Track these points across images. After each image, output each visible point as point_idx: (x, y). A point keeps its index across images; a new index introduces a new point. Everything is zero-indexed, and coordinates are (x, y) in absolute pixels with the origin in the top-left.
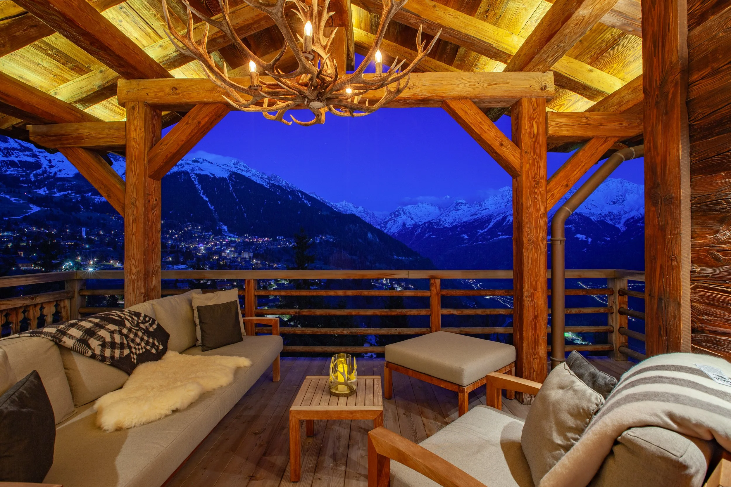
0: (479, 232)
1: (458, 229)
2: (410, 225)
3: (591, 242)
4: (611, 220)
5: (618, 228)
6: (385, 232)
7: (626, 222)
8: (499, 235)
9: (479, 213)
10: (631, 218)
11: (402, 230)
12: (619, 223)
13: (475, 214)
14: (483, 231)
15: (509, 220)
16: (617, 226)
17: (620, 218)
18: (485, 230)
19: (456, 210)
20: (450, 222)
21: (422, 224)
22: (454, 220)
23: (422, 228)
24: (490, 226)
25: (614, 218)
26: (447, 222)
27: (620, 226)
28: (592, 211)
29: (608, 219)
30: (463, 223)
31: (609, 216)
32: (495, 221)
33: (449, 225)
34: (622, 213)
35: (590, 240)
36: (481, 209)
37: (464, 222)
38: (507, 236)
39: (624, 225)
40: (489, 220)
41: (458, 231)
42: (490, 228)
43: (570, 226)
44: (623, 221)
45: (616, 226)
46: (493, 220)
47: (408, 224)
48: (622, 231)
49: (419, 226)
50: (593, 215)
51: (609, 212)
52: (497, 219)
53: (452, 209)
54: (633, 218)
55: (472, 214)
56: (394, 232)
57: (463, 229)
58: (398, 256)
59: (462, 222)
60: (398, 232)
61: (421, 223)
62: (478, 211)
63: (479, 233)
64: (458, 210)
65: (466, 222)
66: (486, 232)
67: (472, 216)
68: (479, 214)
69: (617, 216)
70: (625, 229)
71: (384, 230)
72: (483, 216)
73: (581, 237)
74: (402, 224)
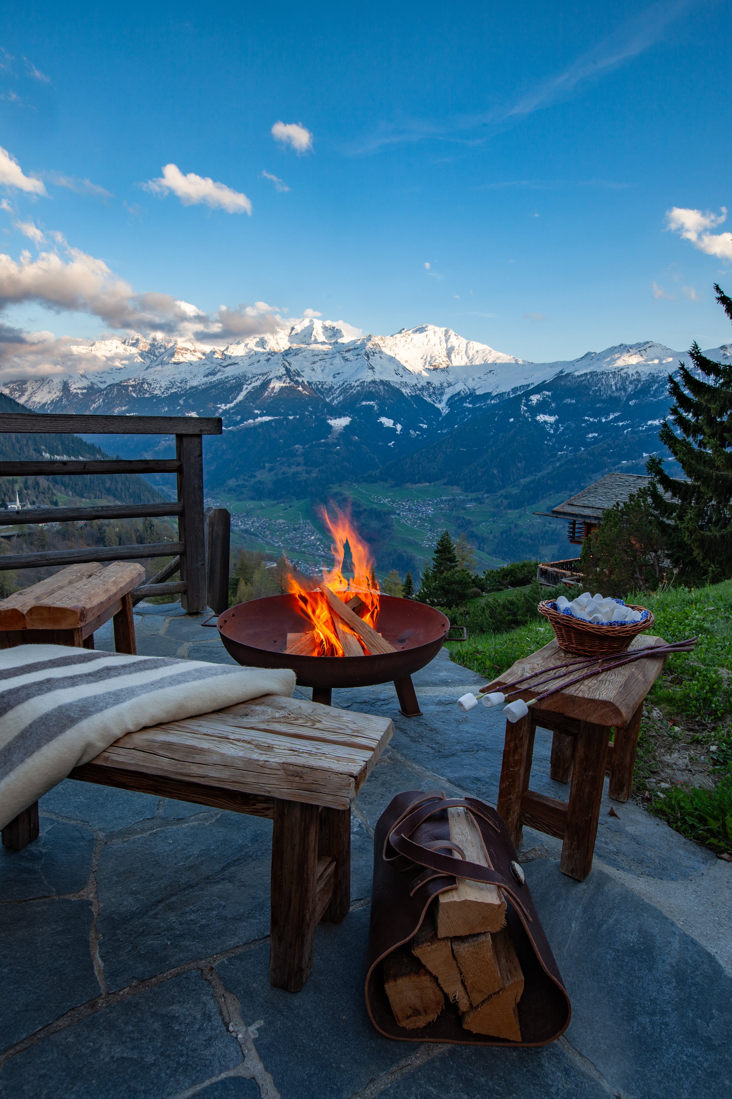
0: (220, 408)
1: (181, 402)
2: (79, 388)
3: (401, 431)
4: (430, 396)
5: (438, 409)
6: (22, 401)
7: (449, 399)
8: (256, 416)
9: (219, 371)
10: (456, 394)
11: (61, 399)
12: (440, 402)
13: (213, 373)
14: (228, 406)
15: (274, 388)
16: (438, 405)
17: (442, 394)
18: (232, 405)
20: (163, 385)
21: (106, 389)
22: (173, 384)
23: (107, 395)
24: (240, 398)
25: (434, 393)
26: (158, 386)
27: (442, 406)
28: (404, 380)
29: (425, 394)
30: (190, 389)
31: (428, 389)
32: (250, 387)
33: (163, 393)
34: (445, 384)
35: (399, 427)
36: (224, 364)
37: (192, 388)
38: (270, 418)
39: (447, 404)
40: (238, 387)
41: (179, 405)
42: (241, 402)
43: (372, 403)
44: (445, 398)
45: (436, 405)
46: (245, 386)
47: (73, 386)
48: (444, 415)
49: (100, 390)
50: (406, 385)
51: (428, 383)
52: (253, 385)
53: (167, 360)
54: (459, 393)
55: (207, 371)
56: (44, 401)
57: (190, 401)
58: (52, 454)
59: (188, 387)
60: (52, 402)
61: (103, 386)
62: (219, 367)
63: (221, 411)
65: (196, 387)
66: (233, 408)
67: (206, 376)
68: (220, 373)
69: (439, 389)
70: (447, 412)
71: (20, 396)
72: (227, 378)
73: (387, 422)
74: (60, 387)
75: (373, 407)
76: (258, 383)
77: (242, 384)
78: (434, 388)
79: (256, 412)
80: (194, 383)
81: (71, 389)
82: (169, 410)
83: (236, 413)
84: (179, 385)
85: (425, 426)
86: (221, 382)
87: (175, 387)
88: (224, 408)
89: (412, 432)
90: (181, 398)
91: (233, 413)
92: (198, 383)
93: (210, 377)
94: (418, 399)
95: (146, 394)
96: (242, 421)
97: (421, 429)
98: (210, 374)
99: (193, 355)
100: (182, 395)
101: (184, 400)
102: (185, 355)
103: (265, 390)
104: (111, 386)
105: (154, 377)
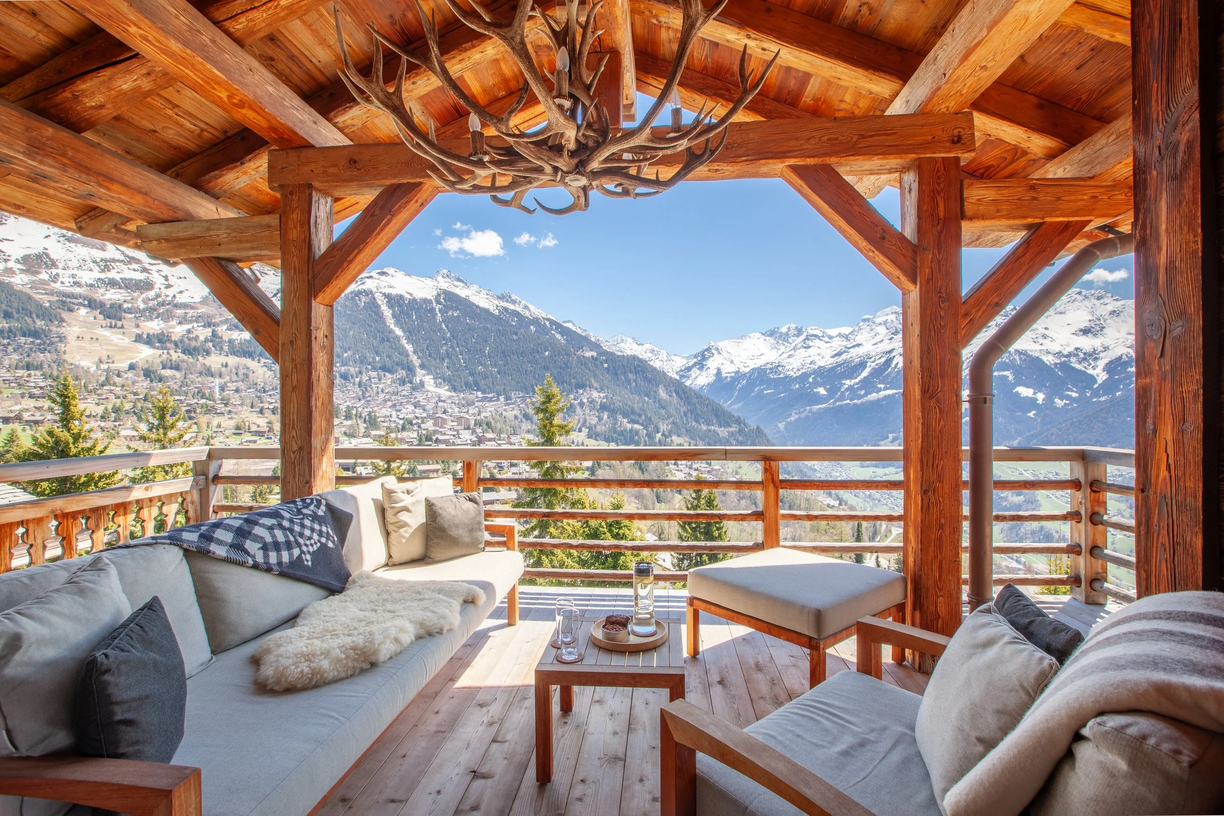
0: (845, 384)
2: (729, 373)
3: (1043, 400)
4: (1079, 362)
5: (1092, 377)
7: (1107, 365)
8: (880, 390)
9: (845, 352)
10: (1116, 359)
11: (715, 382)
12: (1095, 368)
13: (839, 355)
14: (853, 382)
15: (897, 364)
16: (1091, 373)
17: (1096, 360)
18: (857, 380)
19: (805, 348)
21: (749, 372)
22: (803, 365)
24: (865, 374)
25: (1085, 359)
26: (791, 367)
27: (1097, 373)
29: (1073, 359)
30: (818, 369)
31: (1075, 356)
32: (873, 364)
33: (795, 373)
34: (1100, 349)
35: (1040, 397)
36: (849, 346)
37: (820, 367)
38: (894, 391)
39: (1103, 370)
40: (862, 365)
41: (809, 383)
42: (865, 378)
43: (1006, 373)
44: (1102, 363)
45: (1088, 372)
46: (869, 364)
47: (725, 372)
48: (1099, 382)
49: (744, 374)
50: (1047, 353)
51: (1077, 349)
52: (877, 362)
53: (799, 346)
54: (1120, 358)
55: (834, 353)
56: (702, 384)
57: (819, 378)
59: (816, 368)
60: (708, 384)
61: (746, 370)
63: (846, 386)
64: (809, 347)
65: (824, 367)
66: (857, 384)
67: (833, 357)
68: (845, 354)
69: (1091, 355)
70: (1104, 378)
71: (686, 381)
72: (852, 357)
73: (1025, 392)
74: (715, 372)
75: (1006, 377)
76: (883, 360)
77: (867, 362)
78: (1085, 354)
79: (879, 386)
80: (822, 363)
81: (723, 374)
82: (800, 387)
83: (859, 389)
84: (808, 366)
85: (1074, 395)
86: (845, 362)
87: (805, 367)
88: (849, 384)
89: (1057, 400)
90: (810, 377)
91: (858, 388)
92: (825, 364)
94: (1065, 367)
95: (781, 374)
96: (866, 394)
97: (1068, 397)
98: (836, 355)
99: (821, 340)
100: (812, 374)
101: (814, 378)
103: (889, 366)
104: (754, 370)
105: (788, 360)
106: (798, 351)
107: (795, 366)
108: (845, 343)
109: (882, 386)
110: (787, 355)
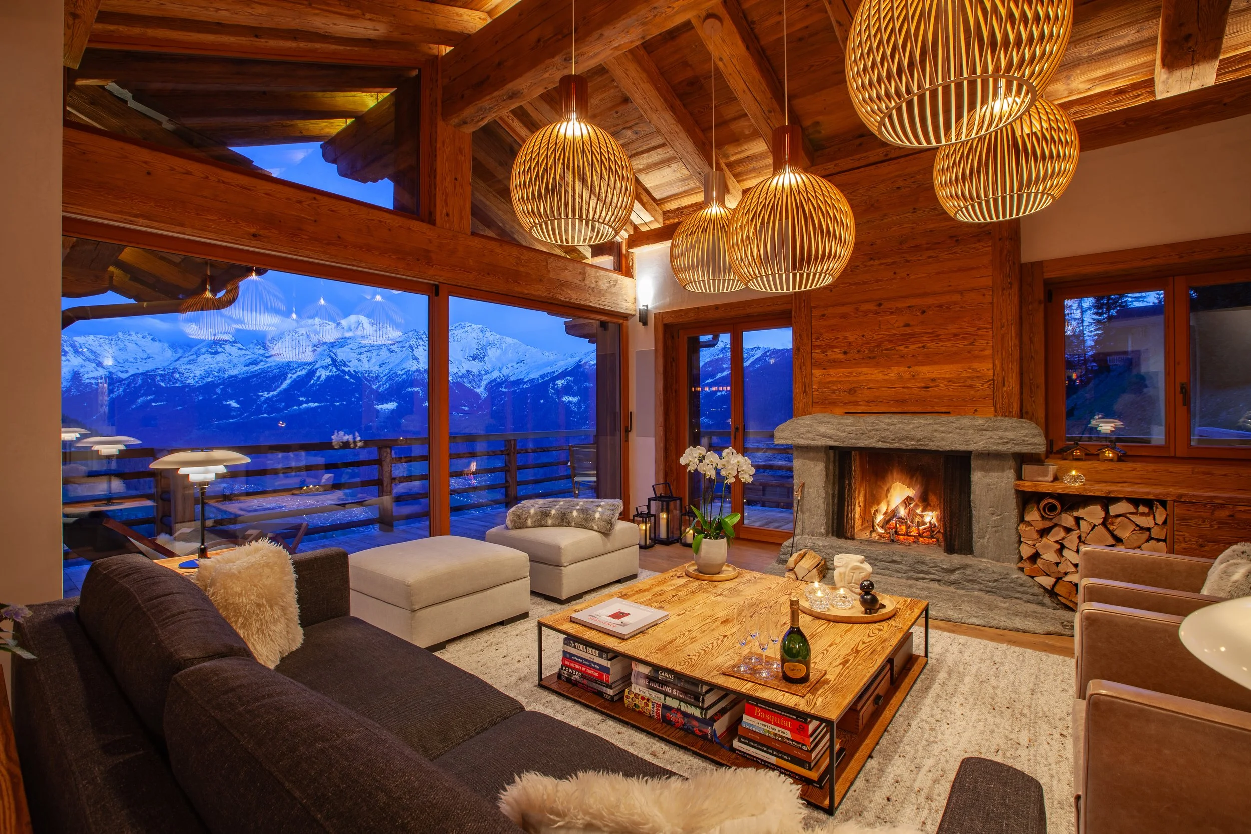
75: (418, 393)
76: (304, 372)
77: (287, 373)
78: (473, 375)
79: (301, 399)
80: (234, 372)
81: (83, 379)
83: (280, 401)
84: (216, 374)
85: (467, 409)
86: (263, 371)
87: (211, 376)
88: (267, 396)
89: (455, 413)
90: (218, 387)
91: (276, 401)
92: (238, 373)
93: (251, 367)
94: (461, 386)
95: (176, 383)
96: (286, 408)
97: (463, 411)
98: (252, 364)
99: (233, 346)
100: (220, 384)
101: (221, 389)
102: (223, 346)
103: (311, 378)
104: (135, 376)
105: (187, 367)
106: (202, 357)
107: (198, 373)
108: (261, 351)
109: (303, 399)
110: (186, 360)
